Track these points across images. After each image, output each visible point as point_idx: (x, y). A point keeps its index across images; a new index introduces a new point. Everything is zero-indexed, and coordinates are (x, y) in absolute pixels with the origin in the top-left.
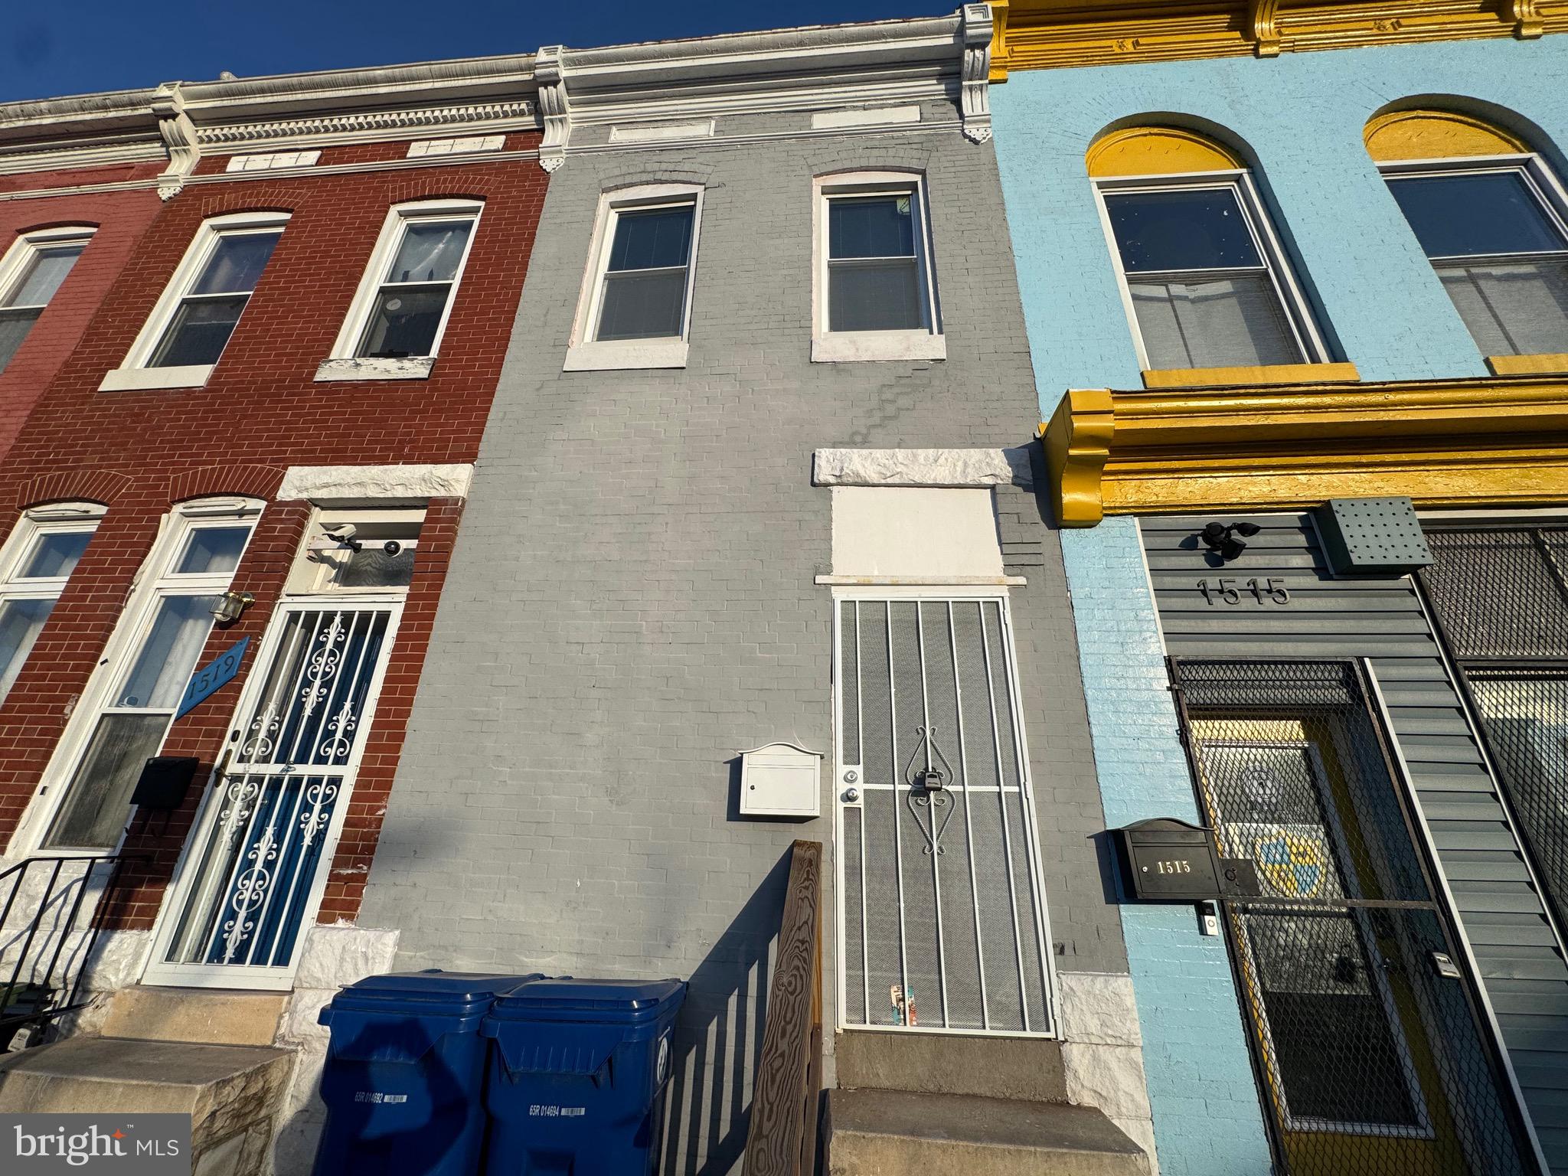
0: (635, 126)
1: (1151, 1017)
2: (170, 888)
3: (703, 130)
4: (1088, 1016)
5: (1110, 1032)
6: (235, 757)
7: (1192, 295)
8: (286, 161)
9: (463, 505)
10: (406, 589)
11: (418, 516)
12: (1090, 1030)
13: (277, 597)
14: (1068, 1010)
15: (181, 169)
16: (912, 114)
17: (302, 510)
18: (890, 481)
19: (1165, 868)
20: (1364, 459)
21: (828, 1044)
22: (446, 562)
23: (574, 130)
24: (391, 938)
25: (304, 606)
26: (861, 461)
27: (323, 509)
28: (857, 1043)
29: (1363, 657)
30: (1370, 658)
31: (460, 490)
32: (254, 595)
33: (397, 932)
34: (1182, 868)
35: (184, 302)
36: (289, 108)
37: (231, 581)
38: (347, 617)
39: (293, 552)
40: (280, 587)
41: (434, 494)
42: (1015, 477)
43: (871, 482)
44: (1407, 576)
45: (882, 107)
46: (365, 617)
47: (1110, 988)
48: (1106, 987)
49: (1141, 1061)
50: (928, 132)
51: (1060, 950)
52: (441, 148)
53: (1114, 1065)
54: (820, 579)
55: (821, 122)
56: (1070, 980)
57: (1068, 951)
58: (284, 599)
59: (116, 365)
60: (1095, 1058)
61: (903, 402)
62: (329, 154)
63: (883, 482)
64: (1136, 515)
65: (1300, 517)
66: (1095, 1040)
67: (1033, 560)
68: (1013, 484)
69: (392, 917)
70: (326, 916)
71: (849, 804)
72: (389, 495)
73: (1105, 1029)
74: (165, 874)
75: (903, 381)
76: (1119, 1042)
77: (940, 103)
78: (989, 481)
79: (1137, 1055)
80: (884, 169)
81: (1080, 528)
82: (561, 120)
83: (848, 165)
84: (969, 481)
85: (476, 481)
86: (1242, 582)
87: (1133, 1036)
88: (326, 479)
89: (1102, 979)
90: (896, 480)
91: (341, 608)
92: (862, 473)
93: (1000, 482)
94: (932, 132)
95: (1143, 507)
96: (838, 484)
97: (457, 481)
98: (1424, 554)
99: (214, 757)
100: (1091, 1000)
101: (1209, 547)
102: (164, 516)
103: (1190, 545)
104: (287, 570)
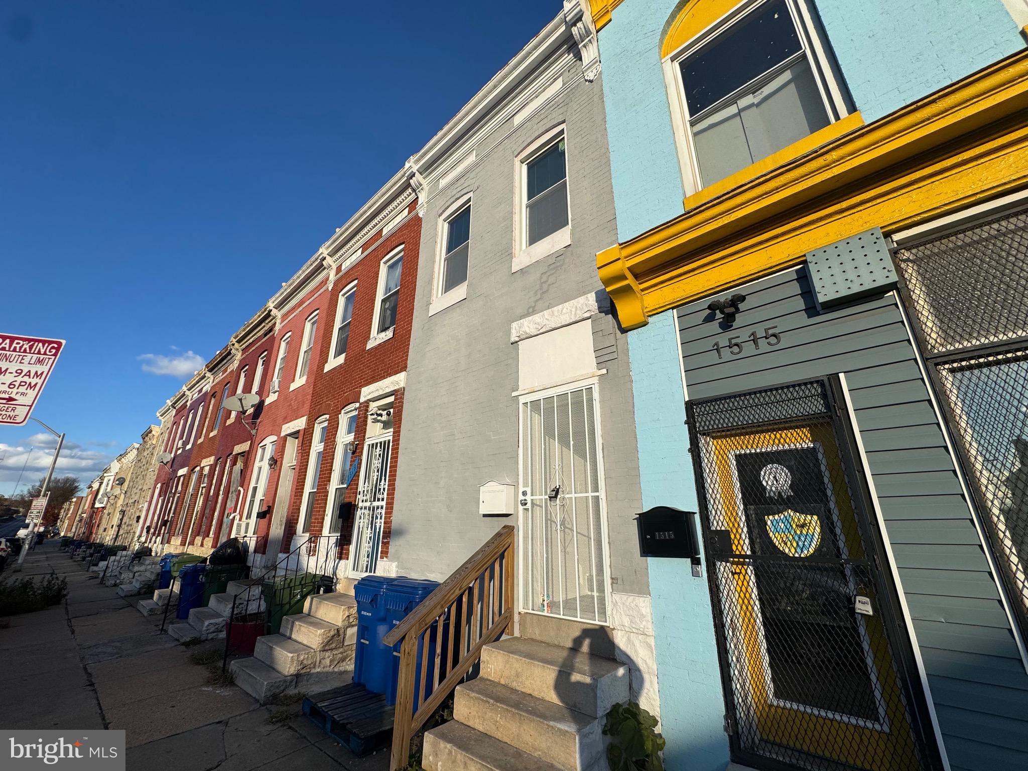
0: (447, 174)
1: (661, 620)
2: (351, 546)
3: (472, 158)
4: (624, 616)
5: (634, 626)
6: (360, 501)
7: (756, 101)
8: (354, 257)
9: (404, 390)
10: (392, 430)
11: (392, 399)
12: (623, 624)
13: (364, 440)
14: (614, 613)
15: (332, 277)
16: (559, 84)
17: (366, 404)
18: (541, 331)
19: (660, 536)
20: (844, 205)
21: (516, 618)
22: (401, 415)
23: (429, 190)
24: (395, 564)
25: (371, 443)
26: (528, 325)
27: (373, 402)
28: (529, 618)
29: (838, 373)
30: (844, 372)
31: (402, 385)
32: (358, 441)
33: (396, 563)
34: (669, 535)
35: (340, 329)
36: (367, 220)
37: (353, 436)
38: (381, 443)
39: (366, 422)
40: (364, 436)
41: (396, 388)
42: (599, 308)
43: (533, 335)
44: (891, 293)
45: (544, 90)
46: (385, 442)
47: (634, 603)
48: (632, 602)
49: (653, 644)
50: (566, 91)
51: (614, 580)
52: (391, 226)
53: (637, 643)
54: (514, 394)
55: (518, 120)
56: (617, 597)
57: (620, 581)
58: (367, 440)
59: (326, 362)
60: (629, 639)
61: (550, 281)
62: (365, 247)
63: (538, 332)
64: (673, 308)
65: (797, 271)
66: (627, 629)
67: (611, 357)
68: (600, 312)
69: (397, 558)
70: (382, 558)
71: (525, 507)
72: (385, 392)
73: (632, 624)
74: (349, 542)
75: (552, 267)
76: (640, 632)
77: (573, 65)
78: (587, 315)
79: (652, 641)
80: (547, 131)
81: (634, 329)
82: (422, 189)
83: (529, 140)
84: (577, 319)
85: (408, 379)
86: (744, 335)
87: (646, 630)
88: (370, 391)
89: (632, 597)
90: (544, 330)
91: (378, 441)
92: (528, 331)
93: (593, 313)
94: (569, 90)
95: (674, 303)
96: (520, 340)
97: (401, 381)
98: (888, 274)
99: (355, 502)
100: (625, 608)
101: (723, 316)
102: (340, 415)
103: (710, 319)
104: (366, 429)
